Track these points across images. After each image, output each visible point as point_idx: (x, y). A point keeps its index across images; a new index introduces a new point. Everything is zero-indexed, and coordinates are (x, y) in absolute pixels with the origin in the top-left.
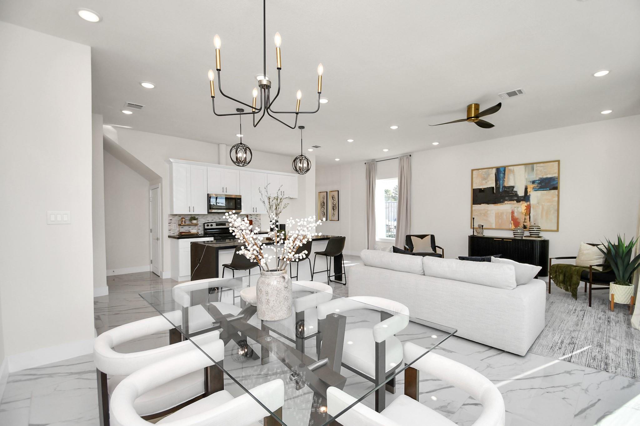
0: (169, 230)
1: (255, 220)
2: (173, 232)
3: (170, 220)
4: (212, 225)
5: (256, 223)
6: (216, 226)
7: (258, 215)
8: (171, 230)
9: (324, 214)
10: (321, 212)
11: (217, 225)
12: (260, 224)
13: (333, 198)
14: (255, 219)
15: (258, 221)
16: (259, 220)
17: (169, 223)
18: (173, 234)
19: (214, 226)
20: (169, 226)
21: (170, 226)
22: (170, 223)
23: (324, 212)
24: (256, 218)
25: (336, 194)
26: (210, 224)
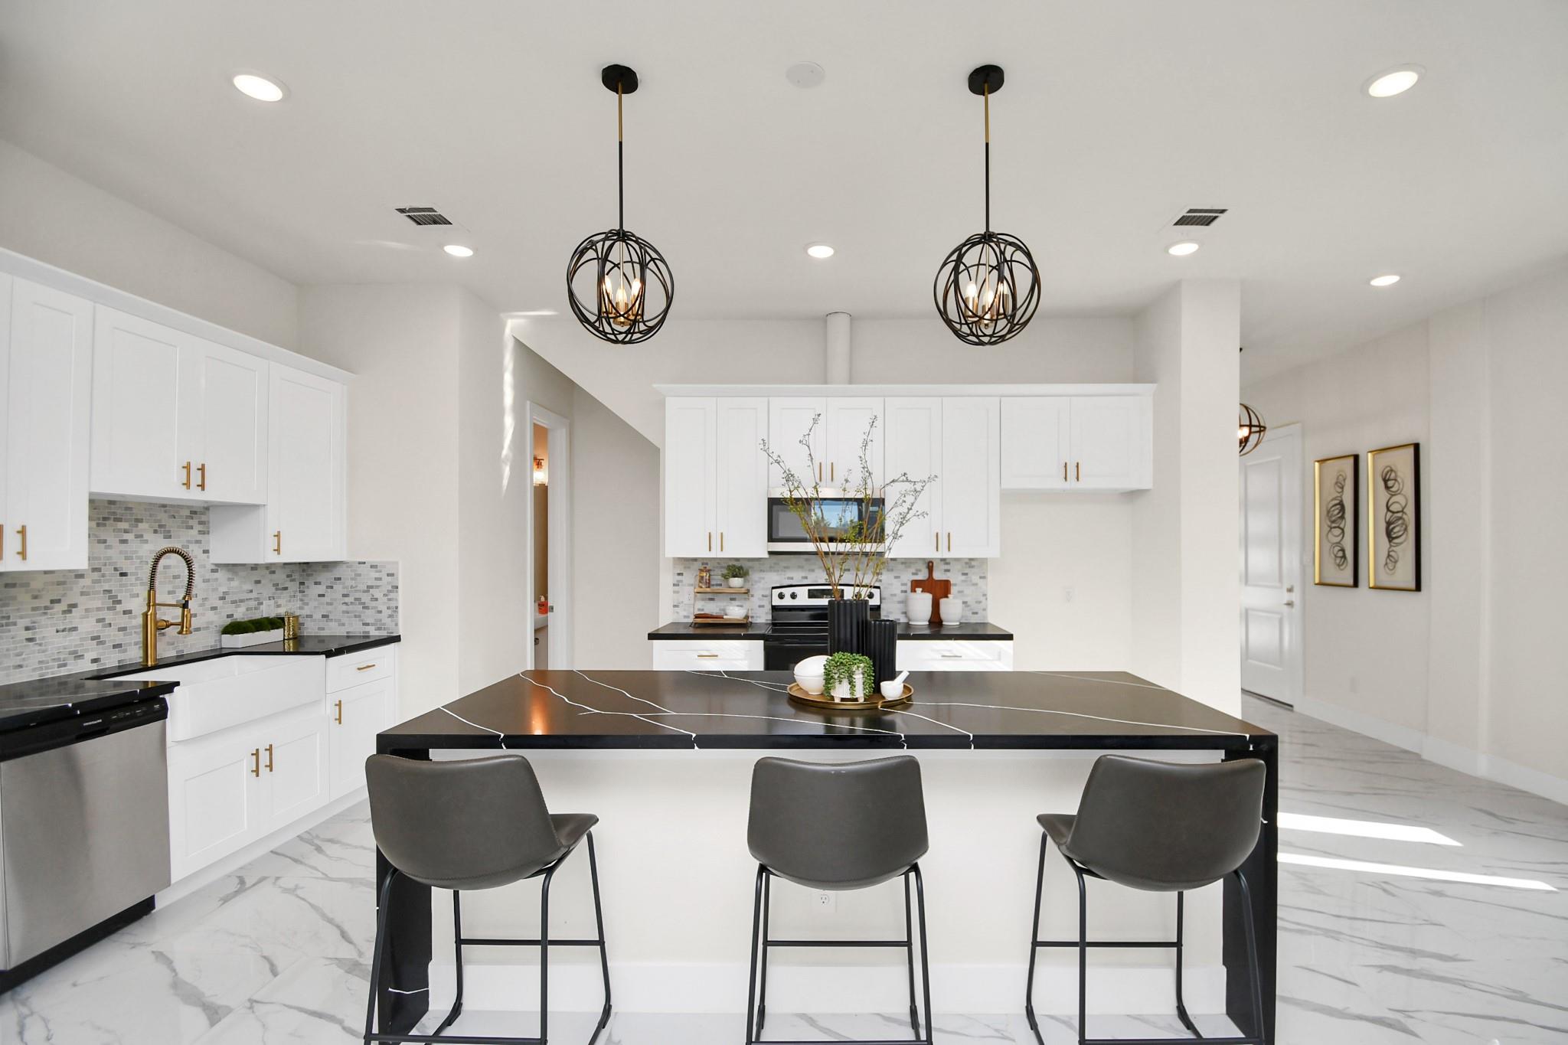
0: (675, 606)
1: (963, 581)
2: (685, 614)
3: (679, 574)
4: (793, 596)
5: (965, 592)
6: (810, 597)
7: (973, 563)
8: (681, 605)
9: (1344, 557)
10: (1327, 546)
11: (812, 594)
12: (985, 595)
13: (1385, 481)
14: (964, 577)
15: (976, 584)
16: (981, 582)
17: (674, 585)
18: (685, 617)
19: (803, 599)
20: (674, 592)
21: (678, 592)
22: (678, 585)
23: (1343, 550)
24: (966, 574)
25: (1403, 463)
26: (787, 592)
